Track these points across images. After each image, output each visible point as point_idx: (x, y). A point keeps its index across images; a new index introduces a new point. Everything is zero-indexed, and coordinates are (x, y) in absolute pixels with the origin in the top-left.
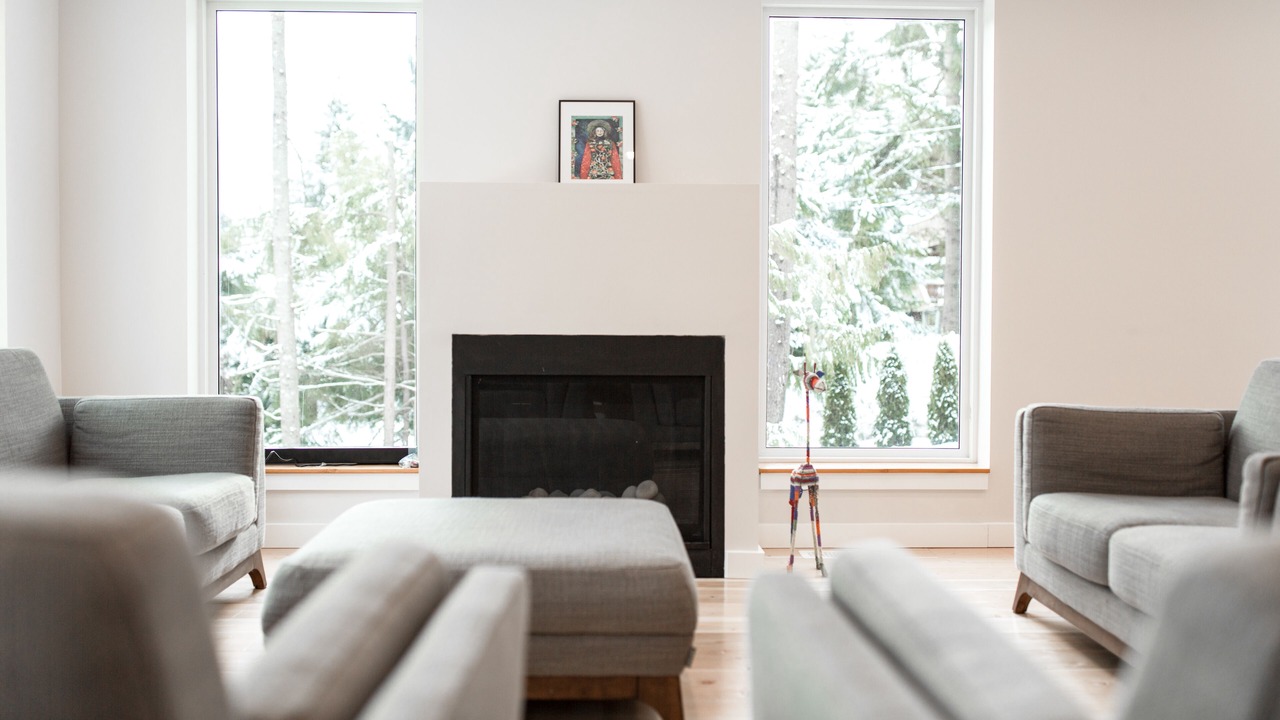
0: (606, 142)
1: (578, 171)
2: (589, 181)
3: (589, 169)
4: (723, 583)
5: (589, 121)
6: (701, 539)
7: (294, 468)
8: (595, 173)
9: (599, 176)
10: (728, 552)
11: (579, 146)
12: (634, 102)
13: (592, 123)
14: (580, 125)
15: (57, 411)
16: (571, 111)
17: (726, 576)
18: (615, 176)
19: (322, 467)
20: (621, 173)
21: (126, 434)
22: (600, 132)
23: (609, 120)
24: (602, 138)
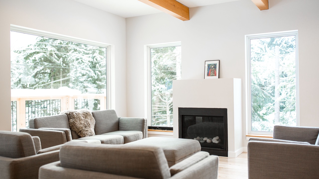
0: (214, 69)
1: (208, 75)
2: (210, 77)
3: (210, 74)
4: (228, 158)
5: (210, 65)
6: (224, 149)
7: (161, 130)
8: (211, 75)
9: (212, 76)
10: (229, 152)
11: (208, 70)
12: (219, 60)
13: (211, 65)
14: (209, 65)
15: (117, 119)
16: (208, 63)
17: (228, 156)
18: (215, 75)
19: (166, 130)
20: (216, 75)
21: (126, 124)
22: (212, 67)
23: (214, 64)
24: (213, 68)
